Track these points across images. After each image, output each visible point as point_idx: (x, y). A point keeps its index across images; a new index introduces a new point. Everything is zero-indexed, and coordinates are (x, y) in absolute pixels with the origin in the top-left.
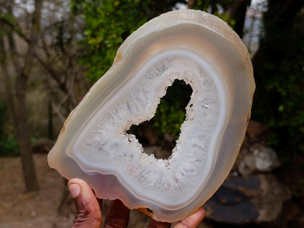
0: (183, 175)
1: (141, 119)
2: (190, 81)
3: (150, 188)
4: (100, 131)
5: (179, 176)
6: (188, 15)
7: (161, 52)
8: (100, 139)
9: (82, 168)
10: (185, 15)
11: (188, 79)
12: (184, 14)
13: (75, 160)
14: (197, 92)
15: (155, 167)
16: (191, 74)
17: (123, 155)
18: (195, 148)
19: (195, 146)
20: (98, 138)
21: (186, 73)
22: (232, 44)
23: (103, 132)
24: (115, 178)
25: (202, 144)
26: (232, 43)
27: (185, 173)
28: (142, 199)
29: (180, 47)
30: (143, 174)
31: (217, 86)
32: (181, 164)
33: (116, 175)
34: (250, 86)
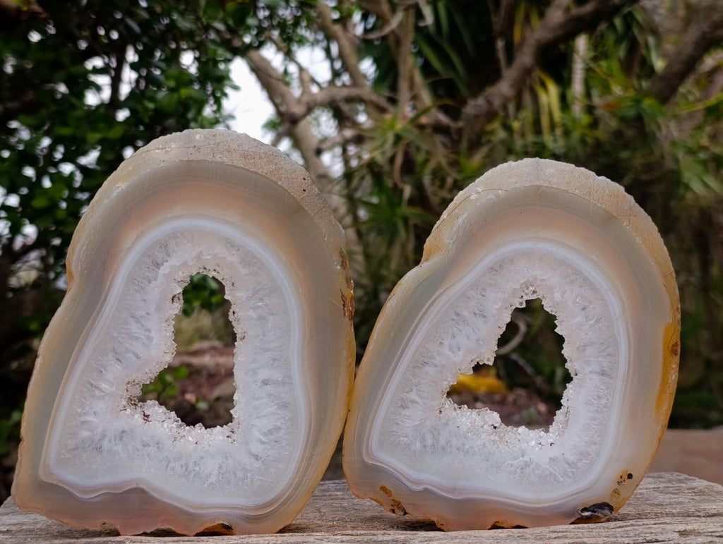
0: (263, 443)
1: (148, 371)
2: (212, 269)
3: (211, 487)
4: (83, 419)
5: (256, 448)
6: (164, 150)
7: (138, 238)
8: (90, 433)
9: (78, 495)
10: (159, 151)
11: (208, 268)
12: (157, 151)
13: (60, 484)
14: (233, 284)
15: (206, 449)
16: (209, 257)
17: (140, 447)
18: (268, 388)
19: (265, 383)
20: (85, 434)
21: (199, 258)
22: (264, 176)
23: (91, 418)
24: (142, 491)
25: (277, 375)
26: (263, 174)
27: (264, 439)
28: (203, 512)
29: (169, 216)
30: (191, 466)
31: (264, 261)
32: (253, 425)
33: (141, 486)
34: (326, 239)
